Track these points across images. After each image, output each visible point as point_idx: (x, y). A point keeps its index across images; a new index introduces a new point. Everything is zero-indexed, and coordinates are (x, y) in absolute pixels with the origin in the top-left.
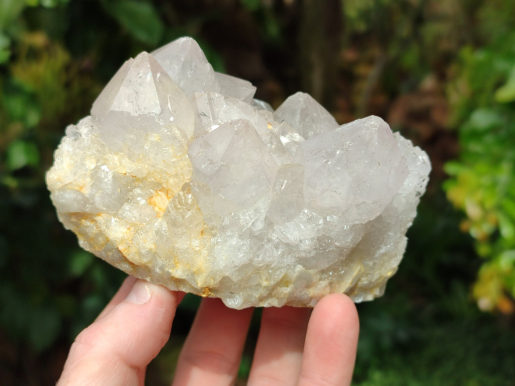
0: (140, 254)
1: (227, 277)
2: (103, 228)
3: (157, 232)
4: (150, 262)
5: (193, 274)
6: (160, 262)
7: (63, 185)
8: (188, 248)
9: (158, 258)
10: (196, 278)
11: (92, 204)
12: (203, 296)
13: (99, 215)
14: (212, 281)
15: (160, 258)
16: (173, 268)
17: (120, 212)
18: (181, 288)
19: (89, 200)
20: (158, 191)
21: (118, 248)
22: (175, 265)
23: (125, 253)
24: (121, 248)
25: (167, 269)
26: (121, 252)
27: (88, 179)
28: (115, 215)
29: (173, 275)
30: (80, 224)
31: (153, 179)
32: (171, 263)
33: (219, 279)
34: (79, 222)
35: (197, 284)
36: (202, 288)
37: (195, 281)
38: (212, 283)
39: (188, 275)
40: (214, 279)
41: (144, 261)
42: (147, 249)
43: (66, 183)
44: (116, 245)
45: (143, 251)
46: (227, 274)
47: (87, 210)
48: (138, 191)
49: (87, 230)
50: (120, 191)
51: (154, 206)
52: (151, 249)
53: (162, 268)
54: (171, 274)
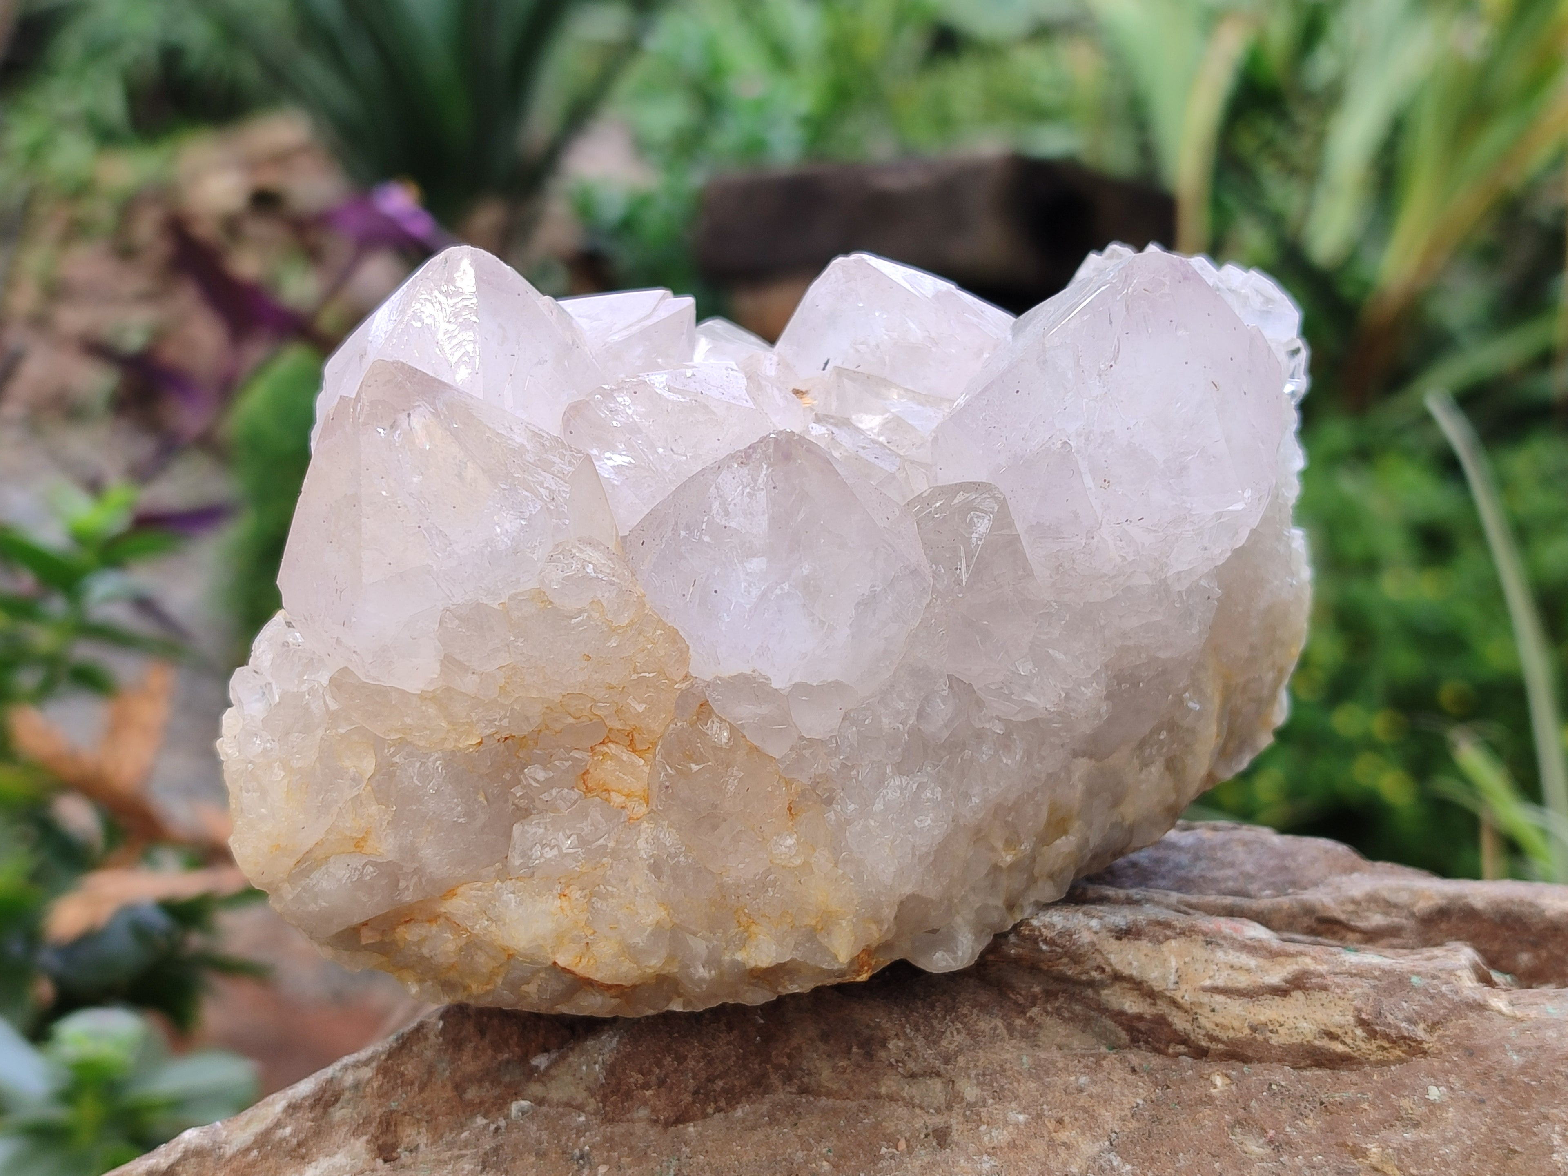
0: (630, 951)
1: (913, 897)
2: (480, 926)
3: (656, 868)
4: (671, 958)
5: (812, 934)
6: (699, 946)
7: (299, 857)
8: (768, 872)
9: (689, 937)
10: (825, 941)
11: (415, 871)
12: (859, 979)
13: (451, 893)
14: (874, 927)
15: (695, 934)
16: (743, 943)
17: (516, 861)
18: (785, 987)
19: (401, 868)
20: (598, 748)
21: (555, 963)
22: (746, 934)
23: (583, 968)
24: (563, 960)
25: (727, 958)
26: (569, 972)
27: (374, 809)
28: (504, 875)
29: (752, 964)
30: (394, 942)
31: (571, 720)
32: (733, 931)
33: (889, 913)
34: (387, 939)
35: (835, 957)
36: (852, 962)
37: (825, 950)
38: (875, 935)
39: (796, 948)
40: (878, 922)
41: (654, 964)
42: (649, 929)
43: (307, 849)
44: (548, 958)
45: (639, 940)
46: (908, 890)
47: (408, 897)
48: (537, 773)
49: (425, 951)
50: (487, 799)
51: (605, 795)
52: (658, 922)
53: (712, 962)
54: (744, 965)
